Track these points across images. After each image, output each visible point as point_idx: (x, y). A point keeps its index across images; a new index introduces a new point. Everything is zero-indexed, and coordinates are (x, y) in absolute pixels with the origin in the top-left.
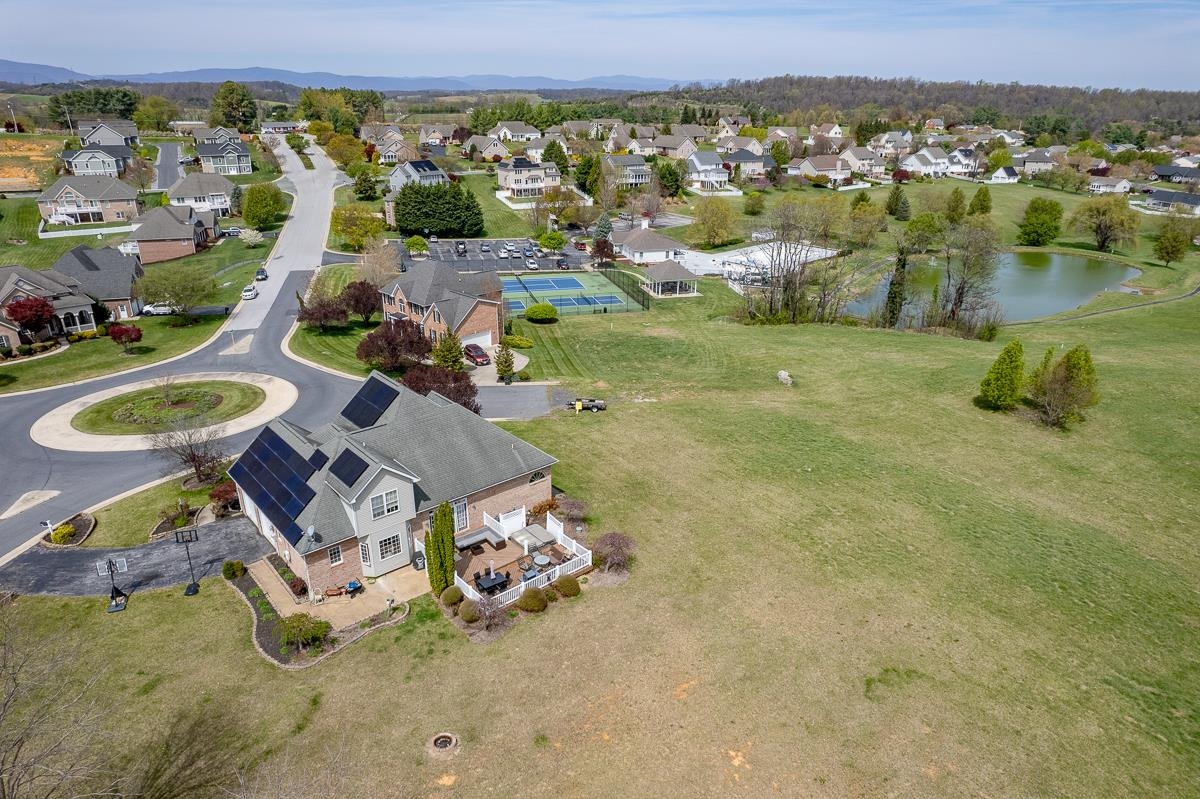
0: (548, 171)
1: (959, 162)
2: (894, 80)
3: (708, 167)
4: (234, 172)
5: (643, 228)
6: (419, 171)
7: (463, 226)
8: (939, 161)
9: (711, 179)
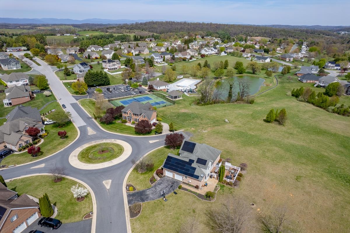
0: (117, 62)
1: (213, 51)
2: (181, 22)
3: (157, 58)
5: (158, 80)
6: (83, 66)
7: (105, 83)
8: (209, 51)
9: (159, 61)
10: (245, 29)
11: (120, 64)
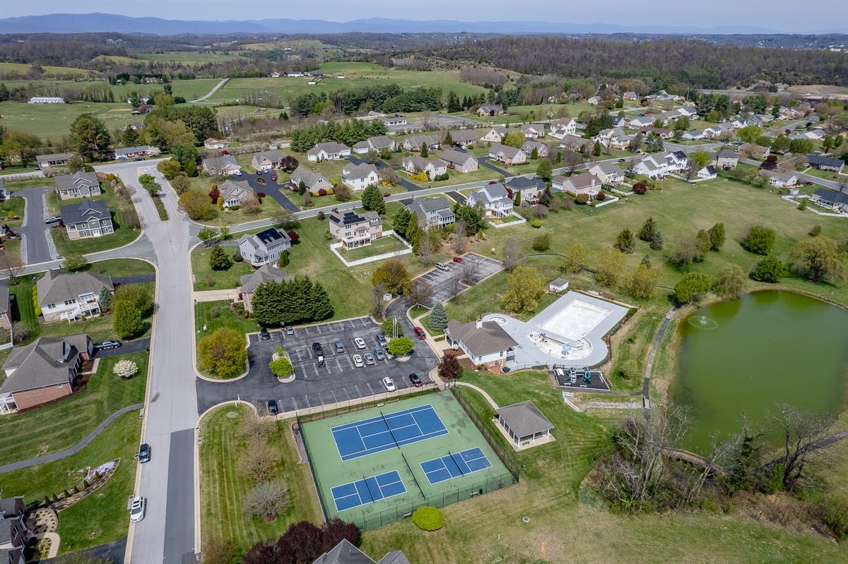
0: (372, 222)
1: (674, 163)
3: (497, 199)
4: (97, 235)
5: (478, 326)
6: (265, 243)
7: (314, 314)
8: (662, 165)
9: (500, 209)
10: (771, 61)
11: (381, 227)
